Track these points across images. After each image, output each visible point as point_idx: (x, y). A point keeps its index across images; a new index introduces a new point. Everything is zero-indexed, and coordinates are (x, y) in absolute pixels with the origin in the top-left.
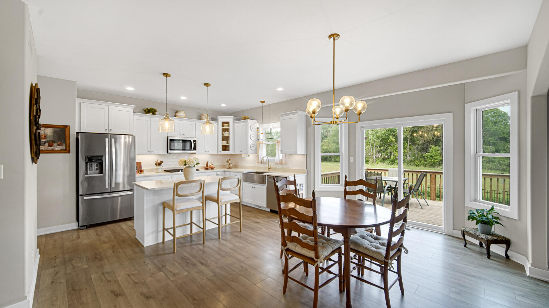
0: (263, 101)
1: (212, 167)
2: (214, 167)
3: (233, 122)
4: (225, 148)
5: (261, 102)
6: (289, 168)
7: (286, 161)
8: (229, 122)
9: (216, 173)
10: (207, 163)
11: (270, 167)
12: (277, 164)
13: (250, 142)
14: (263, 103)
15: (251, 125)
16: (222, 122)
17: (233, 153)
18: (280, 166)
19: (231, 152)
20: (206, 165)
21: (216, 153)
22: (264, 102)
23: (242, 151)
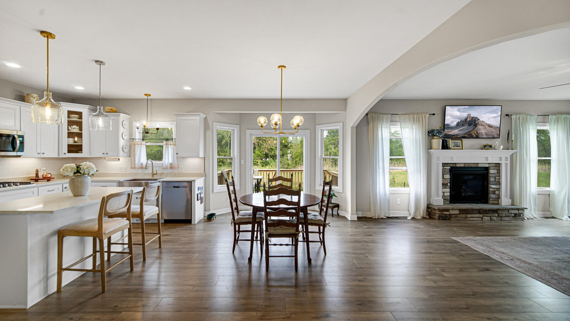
0: (148, 94)
1: (50, 177)
2: (53, 177)
3: (88, 113)
4: (75, 148)
5: (145, 95)
6: (182, 172)
7: (178, 165)
8: (81, 113)
9: (63, 185)
10: (37, 171)
11: (155, 172)
12: (166, 168)
13: (122, 142)
14: (148, 96)
15: (122, 121)
16: (68, 111)
17: (89, 156)
18: (170, 171)
19: (85, 153)
20: (35, 175)
21: (57, 156)
22: (150, 95)
23: (107, 154)
